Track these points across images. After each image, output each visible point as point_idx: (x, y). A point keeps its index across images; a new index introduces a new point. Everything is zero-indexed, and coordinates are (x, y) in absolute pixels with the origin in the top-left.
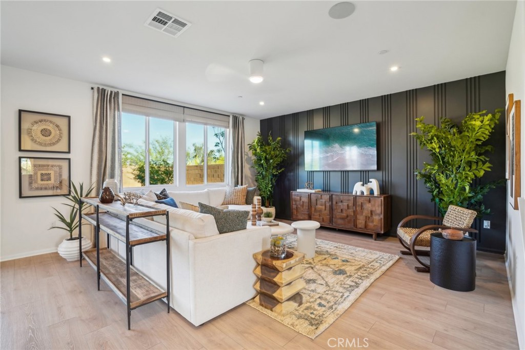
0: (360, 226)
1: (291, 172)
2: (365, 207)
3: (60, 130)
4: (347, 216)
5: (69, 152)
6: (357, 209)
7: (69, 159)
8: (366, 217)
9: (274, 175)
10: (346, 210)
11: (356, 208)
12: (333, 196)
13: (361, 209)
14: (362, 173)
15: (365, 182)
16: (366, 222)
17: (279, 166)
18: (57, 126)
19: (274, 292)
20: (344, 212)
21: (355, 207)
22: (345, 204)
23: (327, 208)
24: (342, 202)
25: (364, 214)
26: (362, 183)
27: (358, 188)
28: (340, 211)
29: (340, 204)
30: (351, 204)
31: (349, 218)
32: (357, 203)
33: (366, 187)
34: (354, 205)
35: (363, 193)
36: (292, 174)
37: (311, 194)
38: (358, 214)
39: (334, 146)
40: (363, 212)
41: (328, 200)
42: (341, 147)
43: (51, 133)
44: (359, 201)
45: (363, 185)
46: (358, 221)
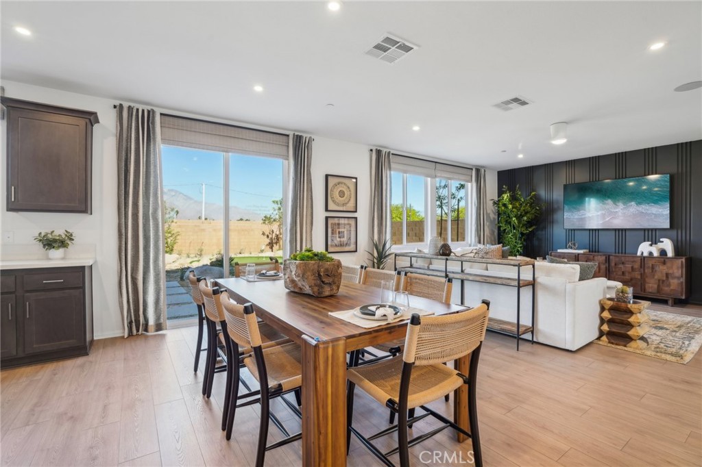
0: (650, 291)
1: (542, 230)
2: (657, 268)
3: (350, 191)
4: (631, 279)
5: (356, 212)
6: (646, 271)
7: (356, 218)
8: (659, 280)
9: (522, 234)
10: (629, 273)
11: (644, 270)
12: (611, 257)
13: (652, 271)
14: (646, 232)
15: (654, 242)
16: (659, 286)
17: (530, 223)
18: (349, 188)
19: (629, 331)
20: (627, 274)
21: (642, 270)
22: (629, 266)
23: (601, 271)
24: (623, 263)
25: (656, 277)
26: (650, 243)
27: (645, 248)
28: (620, 273)
29: (621, 266)
30: (637, 266)
31: (633, 282)
32: (646, 265)
33: (657, 248)
34: (641, 267)
35: (651, 253)
36: (544, 232)
37: (578, 254)
38: (647, 277)
39: (606, 202)
40: (654, 275)
41: (604, 262)
42: (615, 203)
43: (344, 194)
44: (650, 263)
45: (651, 245)
46: (647, 286)
